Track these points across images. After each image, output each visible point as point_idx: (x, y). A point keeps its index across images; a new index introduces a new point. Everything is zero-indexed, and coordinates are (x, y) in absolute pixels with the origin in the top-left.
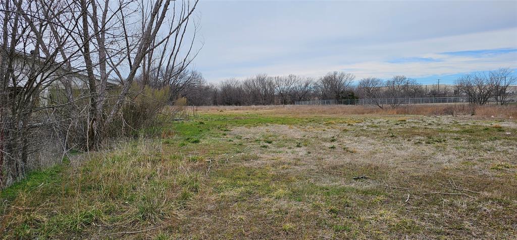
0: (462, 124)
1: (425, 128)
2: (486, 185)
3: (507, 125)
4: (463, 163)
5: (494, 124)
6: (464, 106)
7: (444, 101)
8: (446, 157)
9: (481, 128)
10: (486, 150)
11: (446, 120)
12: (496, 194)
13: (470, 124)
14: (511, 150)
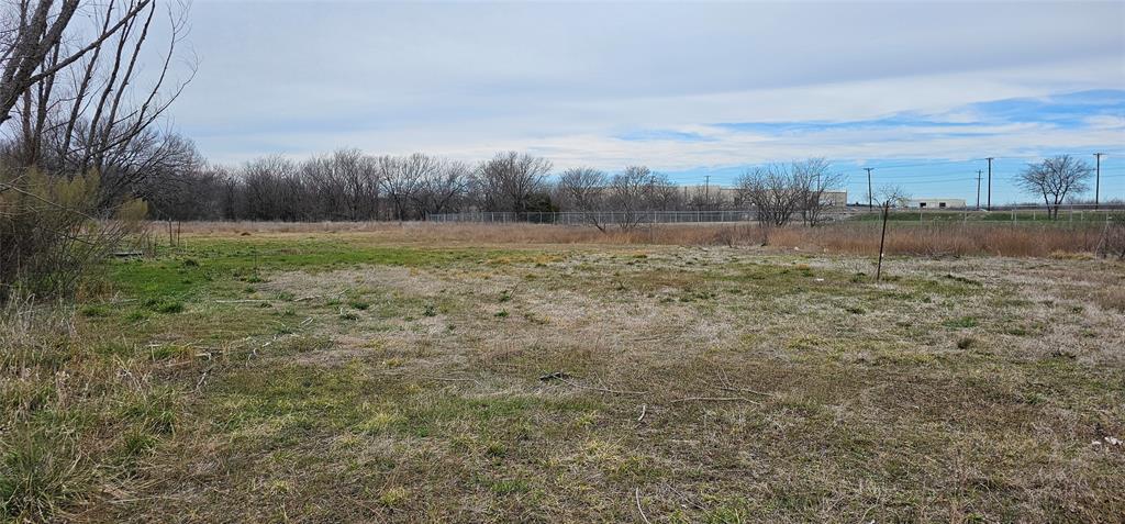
0: (744, 262)
1: (681, 271)
2: (779, 379)
3: (819, 265)
4: (743, 339)
5: (799, 263)
6: (749, 228)
7: (716, 219)
8: (714, 328)
9: (776, 271)
10: (783, 313)
11: (718, 254)
12: (797, 395)
13: (758, 262)
14: (824, 312)
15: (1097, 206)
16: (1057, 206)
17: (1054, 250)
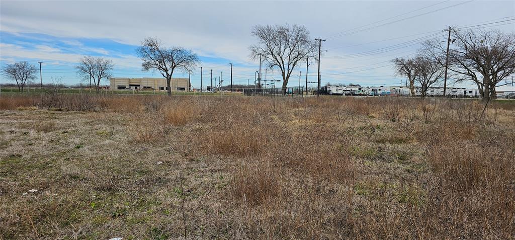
15: (41, 85)
16: (23, 85)
17: (19, 106)
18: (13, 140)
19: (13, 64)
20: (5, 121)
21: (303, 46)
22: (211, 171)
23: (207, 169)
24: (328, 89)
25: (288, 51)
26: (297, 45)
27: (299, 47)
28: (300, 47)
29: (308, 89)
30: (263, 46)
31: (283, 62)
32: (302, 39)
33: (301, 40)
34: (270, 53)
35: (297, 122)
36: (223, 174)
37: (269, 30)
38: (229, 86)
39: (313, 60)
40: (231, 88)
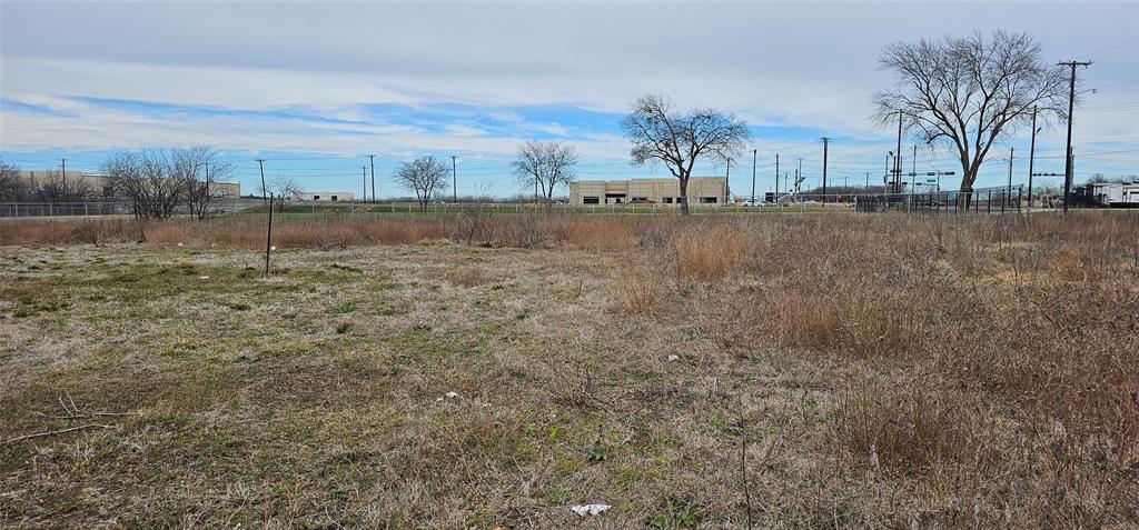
0: (113, 263)
1: (21, 279)
2: (146, 391)
3: (205, 261)
4: (102, 353)
5: (182, 260)
6: (120, 221)
7: (79, 212)
8: (63, 346)
9: (153, 271)
10: (155, 319)
11: (76, 255)
12: (164, 408)
13: (131, 262)
14: (205, 312)
15: (454, 200)
16: (427, 200)
18: (416, 299)
19: (412, 161)
20: (403, 265)
21: (1022, 83)
22: (787, 384)
23: (777, 380)
24: (1096, 192)
25: (977, 98)
26: (1004, 82)
27: (1011, 86)
28: (1014, 86)
29: (1033, 193)
30: (910, 91)
31: (963, 127)
32: (1018, 64)
33: (1019, 69)
34: (928, 106)
35: (1007, 277)
36: (816, 393)
37: (926, 51)
38: (817, 191)
39: (1053, 117)
40: (824, 194)
